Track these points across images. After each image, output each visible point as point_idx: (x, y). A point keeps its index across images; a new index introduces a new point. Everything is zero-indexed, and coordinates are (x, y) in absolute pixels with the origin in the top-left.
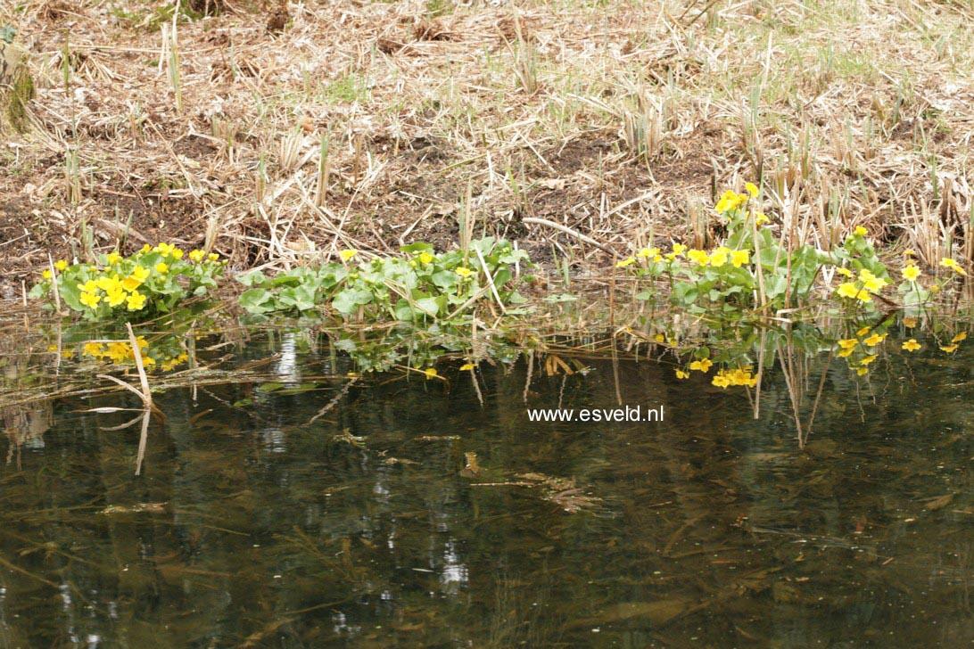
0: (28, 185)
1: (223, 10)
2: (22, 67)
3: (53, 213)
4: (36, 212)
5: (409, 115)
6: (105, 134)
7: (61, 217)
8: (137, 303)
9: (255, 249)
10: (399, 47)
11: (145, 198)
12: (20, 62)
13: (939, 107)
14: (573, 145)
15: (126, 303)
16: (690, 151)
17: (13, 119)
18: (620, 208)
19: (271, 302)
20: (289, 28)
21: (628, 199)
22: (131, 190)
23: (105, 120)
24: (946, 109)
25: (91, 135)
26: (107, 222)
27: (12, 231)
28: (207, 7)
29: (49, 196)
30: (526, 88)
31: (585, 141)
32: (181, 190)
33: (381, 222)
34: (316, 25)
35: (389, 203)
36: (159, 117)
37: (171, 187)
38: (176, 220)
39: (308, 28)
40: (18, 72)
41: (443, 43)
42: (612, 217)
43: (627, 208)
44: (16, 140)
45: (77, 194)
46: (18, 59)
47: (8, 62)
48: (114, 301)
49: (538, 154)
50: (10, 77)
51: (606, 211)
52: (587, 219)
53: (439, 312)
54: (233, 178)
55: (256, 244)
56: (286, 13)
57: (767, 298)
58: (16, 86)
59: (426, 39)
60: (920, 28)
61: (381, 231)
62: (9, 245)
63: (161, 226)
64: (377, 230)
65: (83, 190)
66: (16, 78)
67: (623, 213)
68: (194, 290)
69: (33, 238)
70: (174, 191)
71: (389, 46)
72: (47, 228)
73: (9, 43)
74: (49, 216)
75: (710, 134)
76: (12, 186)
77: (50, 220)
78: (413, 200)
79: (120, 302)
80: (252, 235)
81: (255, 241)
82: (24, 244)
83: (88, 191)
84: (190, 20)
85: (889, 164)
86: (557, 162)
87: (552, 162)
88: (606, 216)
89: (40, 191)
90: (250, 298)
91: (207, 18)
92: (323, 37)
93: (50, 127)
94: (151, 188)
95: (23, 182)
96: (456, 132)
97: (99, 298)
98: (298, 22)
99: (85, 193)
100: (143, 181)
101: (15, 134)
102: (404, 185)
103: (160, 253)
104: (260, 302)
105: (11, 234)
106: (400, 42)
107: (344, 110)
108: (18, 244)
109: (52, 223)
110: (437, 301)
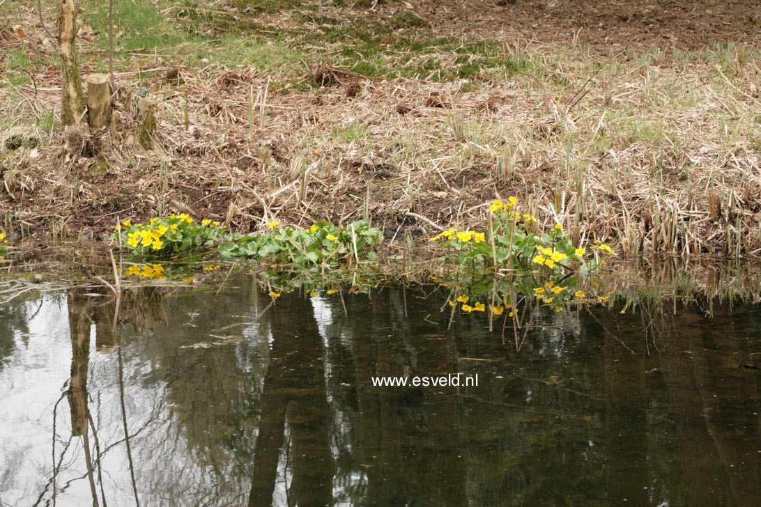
0: (141, 179)
1: (334, 83)
2: (148, 112)
3: (149, 196)
4: (140, 195)
5: (380, 151)
6: (198, 153)
7: (153, 198)
8: (158, 245)
9: (254, 223)
10: (410, 110)
11: (204, 191)
12: (147, 109)
13: (693, 161)
14: (466, 173)
15: (152, 245)
16: (530, 180)
17: (142, 142)
18: (469, 210)
19: (237, 250)
20: (358, 96)
21: (476, 205)
22: (198, 185)
23: (201, 144)
24: (697, 162)
25: (191, 153)
26: (177, 203)
27: (125, 205)
28: (323, 81)
29: (150, 186)
30: (455, 138)
31: (474, 171)
32: (226, 187)
33: (332, 211)
34: (375, 95)
35: (341, 201)
36: (235, 145)
37: (221, 185)
38: (218, 204)
39: (369, 96)
40: (146, 114)
41: (439, 110)
42: (464, 215)
43: (473, 210)
44: (142, 154)
45: (166, 186)
46: (146, 107)
47: (140, 107)
48: (146, 244)
49: (443, 177)
50: (141, 117)
51: (461, 211)
52: (450, 216)
53: (318, 260)
54: (260, 182)
55: (255, 219)
56: (359, 87)
57: (497, 262)
58: (144, 122)
59: (432, 106)
60: (733, 113)
61: (331, 216)
62: (122, 213)
63: (209, 207)
64: (329, 216)
65: (169, 184)
66: (144, 118)
67: (471, 213)
68: (204, 242)
69: (135, 209)
70: (222, 187)
71: (403, 110)
72: (144, 204)
73: (143, 97)
74: (146, 197)
75: (545, 170)
76: (132, 180)
77: (146, 200)
78: (356, 199)
79: (148, 245)
80: (253, 214)
81: (254, 218)
82: (130, 213)
83: (173, 185)
84: (311, 88)
85: (637, 193)
86: (453, 183)
87: (450, 182)
88: (461, 214)
89: (145, 184)
90: (225, 247)
91: (322, 87)
92: (376, 102)
93: (166, 147)
94: (209, 185)
95: (138, 178)
96: (404, 162)
97: (138, 241)
98: (365, 92)
99: (171, 186)
100: (207, 180)
101: (142, 150)
102: (353, 191)
103: (179, 219)
104: (230, 250)
105: (124, 207)
106: (410, 107)
107: (344, 146)
108: (127, 212)
109: (147, 202)
110: (316, 254)
